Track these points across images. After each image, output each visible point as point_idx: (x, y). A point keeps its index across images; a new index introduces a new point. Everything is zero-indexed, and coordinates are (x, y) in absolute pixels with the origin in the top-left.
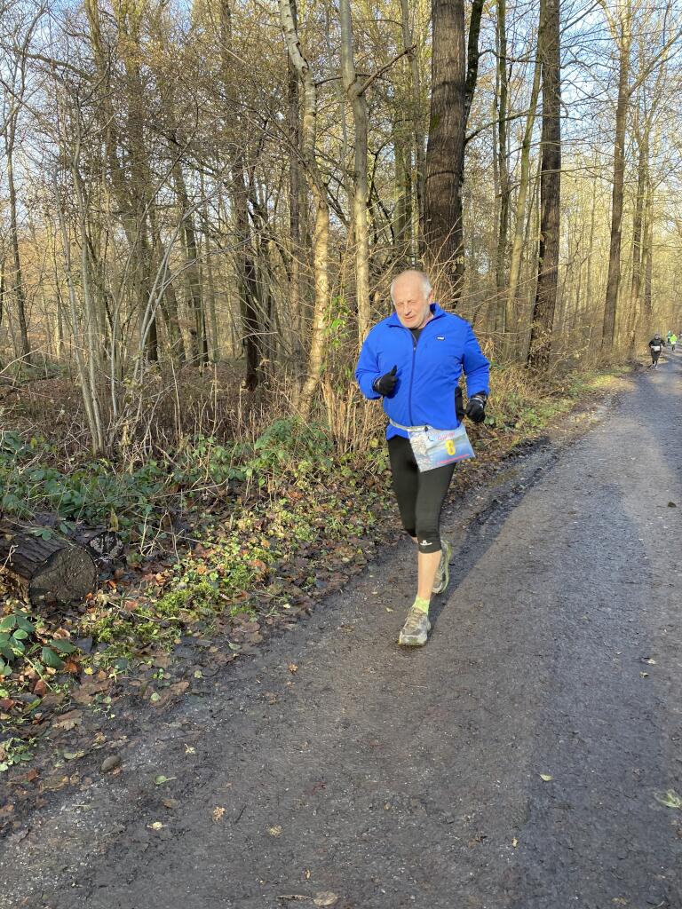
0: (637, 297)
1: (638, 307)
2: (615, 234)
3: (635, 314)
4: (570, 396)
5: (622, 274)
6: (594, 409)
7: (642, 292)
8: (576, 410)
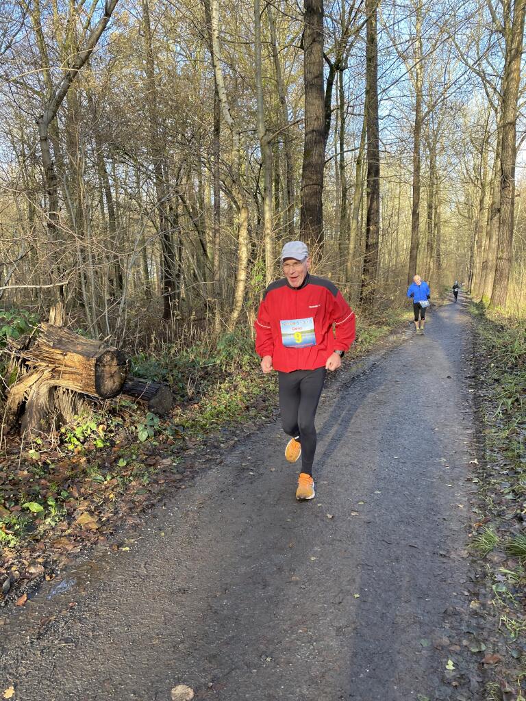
0: (431, 257)
1: (431, 264)
2: (415, 214)
3: (429, 269)
4: (388, 324)
5: (420, 241)
6: (404, 332)
7: (435, 253)
8: (392, 333)
